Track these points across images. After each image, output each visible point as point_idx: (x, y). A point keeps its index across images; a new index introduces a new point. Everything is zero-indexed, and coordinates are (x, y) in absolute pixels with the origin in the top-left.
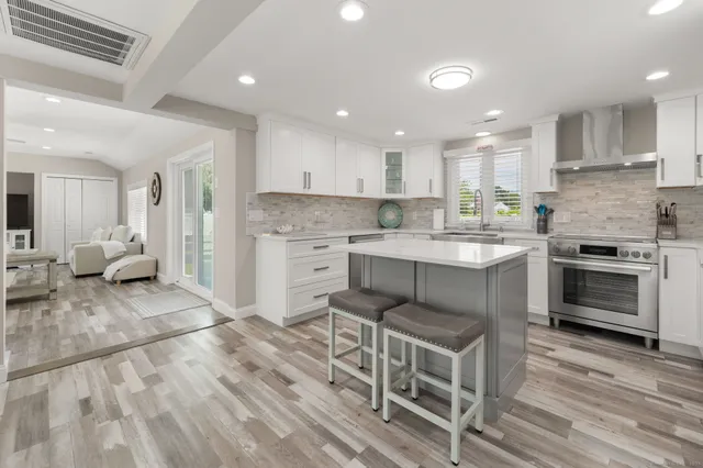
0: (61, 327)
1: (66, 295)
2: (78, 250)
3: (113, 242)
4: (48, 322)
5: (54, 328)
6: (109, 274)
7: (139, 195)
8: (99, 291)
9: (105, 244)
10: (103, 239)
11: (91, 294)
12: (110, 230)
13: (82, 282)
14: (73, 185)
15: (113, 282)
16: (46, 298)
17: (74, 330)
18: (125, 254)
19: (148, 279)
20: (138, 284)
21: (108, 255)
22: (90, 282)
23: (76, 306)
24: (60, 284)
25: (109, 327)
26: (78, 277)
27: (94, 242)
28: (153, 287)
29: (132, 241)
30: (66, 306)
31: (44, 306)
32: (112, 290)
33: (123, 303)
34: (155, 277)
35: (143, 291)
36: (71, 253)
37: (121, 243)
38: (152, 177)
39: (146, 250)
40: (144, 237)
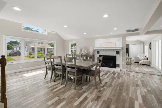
0: (132, 68)
1: (133, 65)
2: (135, 58)
3: (141, 57)
4: (130, 67)
5: (131, 68)
6: (140, 62)
7: (147, 47)
8: (138, 65)
9: (140, 57)
10: (140, 56)
11: (137, 65)
12: (141, 54)
13: (135, 63)
14: (135, 46)
15: (141, 64)
16: (130, 64)
17: (133, 69)
18: (144, 59)
19: (148, 65)
20: (146, 66)
21: (140, 59)
22: (137, 64)
23: (134, 66)
24: (132, 63)
25: (138, 70)
26: (135, 62)
27: (138, 56)
28: (149, 67)
29: (145, 57)
30: (133, 66)
31: (130, 65)
32: (140, 65)
33: (142, 68)
34: (150, 65)
35: (146, 67)
36: (134, 58)
37: (142, 57)
38: (149, 43)
39: (148, 59)
40: (148, 56)
